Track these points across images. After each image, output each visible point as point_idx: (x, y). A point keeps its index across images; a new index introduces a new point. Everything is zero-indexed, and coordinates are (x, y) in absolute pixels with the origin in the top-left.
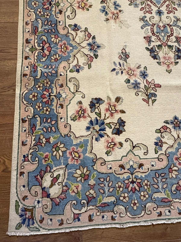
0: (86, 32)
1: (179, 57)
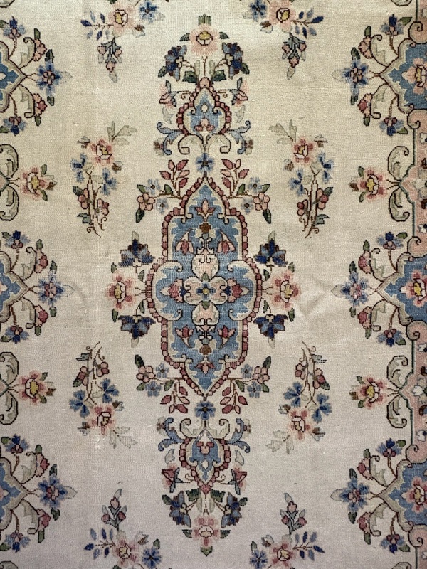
0: (39, 456)
1: (233, 520)
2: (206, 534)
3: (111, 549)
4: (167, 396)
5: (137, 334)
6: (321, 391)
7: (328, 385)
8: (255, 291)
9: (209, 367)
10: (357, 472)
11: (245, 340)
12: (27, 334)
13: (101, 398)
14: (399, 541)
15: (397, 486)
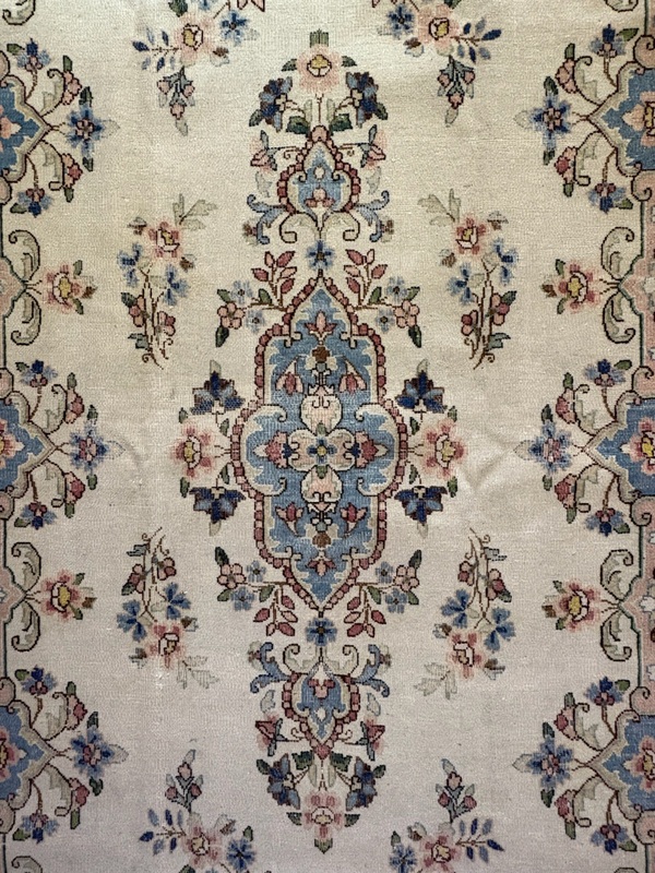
0: (72, 699)
1: (364, 799)
2: (323, 820)
3: (179, 841)
4: (263, 609)
5: (218, 515)
6: (498, 603)
7: (509, 595)
8: (396, 450)
9: (327, 566)
10: (554, 728)
11: (382, 525)
12: (54, 516)
13: (164, 612)
14: (619, 835)
15: (617, 750)
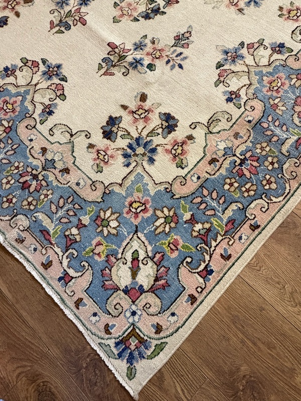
1: (147, 17)
10: (246, 46)
14: (237, 99)
15: (265, 70)
